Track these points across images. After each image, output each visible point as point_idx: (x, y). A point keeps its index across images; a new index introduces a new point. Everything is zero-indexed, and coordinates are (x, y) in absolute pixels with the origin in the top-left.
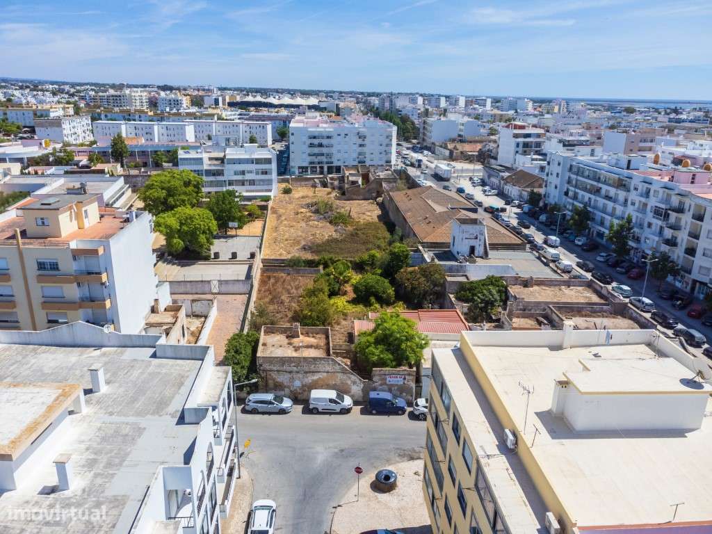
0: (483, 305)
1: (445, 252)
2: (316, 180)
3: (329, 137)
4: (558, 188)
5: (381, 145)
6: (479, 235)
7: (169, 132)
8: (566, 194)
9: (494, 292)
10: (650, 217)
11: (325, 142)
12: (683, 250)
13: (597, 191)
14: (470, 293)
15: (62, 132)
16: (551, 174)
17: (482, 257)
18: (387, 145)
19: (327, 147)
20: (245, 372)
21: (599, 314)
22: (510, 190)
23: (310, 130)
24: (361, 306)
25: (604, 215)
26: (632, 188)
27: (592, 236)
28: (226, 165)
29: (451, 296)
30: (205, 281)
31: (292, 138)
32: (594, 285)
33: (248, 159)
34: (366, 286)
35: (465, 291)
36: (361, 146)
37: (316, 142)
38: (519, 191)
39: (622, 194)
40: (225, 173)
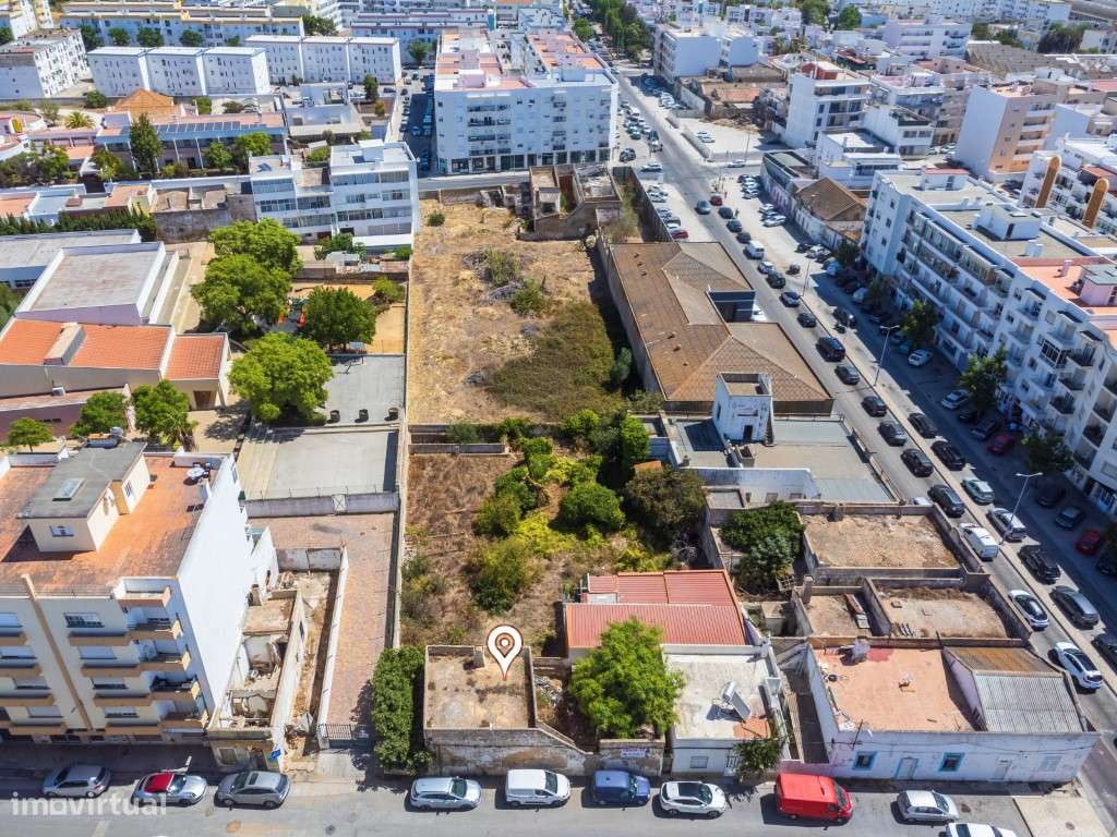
0: (764, 562)
1: (705, 423)
2: (483, 192)
3: (502, 108)
4: (888, 244)
5: (591, 117)
6: (760, 412)
7: (224, 69)
8: (901, 257)
9: (783, 542)
10: (1034, 351)
11: (495, 116)
12: (1082, 429)
13: (952, 275)
14: (744, 534)
15: (36, 74)
16: (878, 217)
17: (762, 442)
18: (602, 117)
19: (499, 124)
20: (406, 746)
21: (944, 591)
22: (807, 219)
23: (470, 96)
24: (573, 537)
25: (959, 321)
26: (1011, 292)
27: (937, 343)
28: (332, 187)
29: (715, 531)
30: (323, 497)
31: (439, 112)
32: (938, 517)
33: (369, 174)
34: (579, 505)
35: (737, 530)
36: (558, 119)
37: (480, 116)
38: (822, 226)
39: (993, 298)
40: (332, 200)
